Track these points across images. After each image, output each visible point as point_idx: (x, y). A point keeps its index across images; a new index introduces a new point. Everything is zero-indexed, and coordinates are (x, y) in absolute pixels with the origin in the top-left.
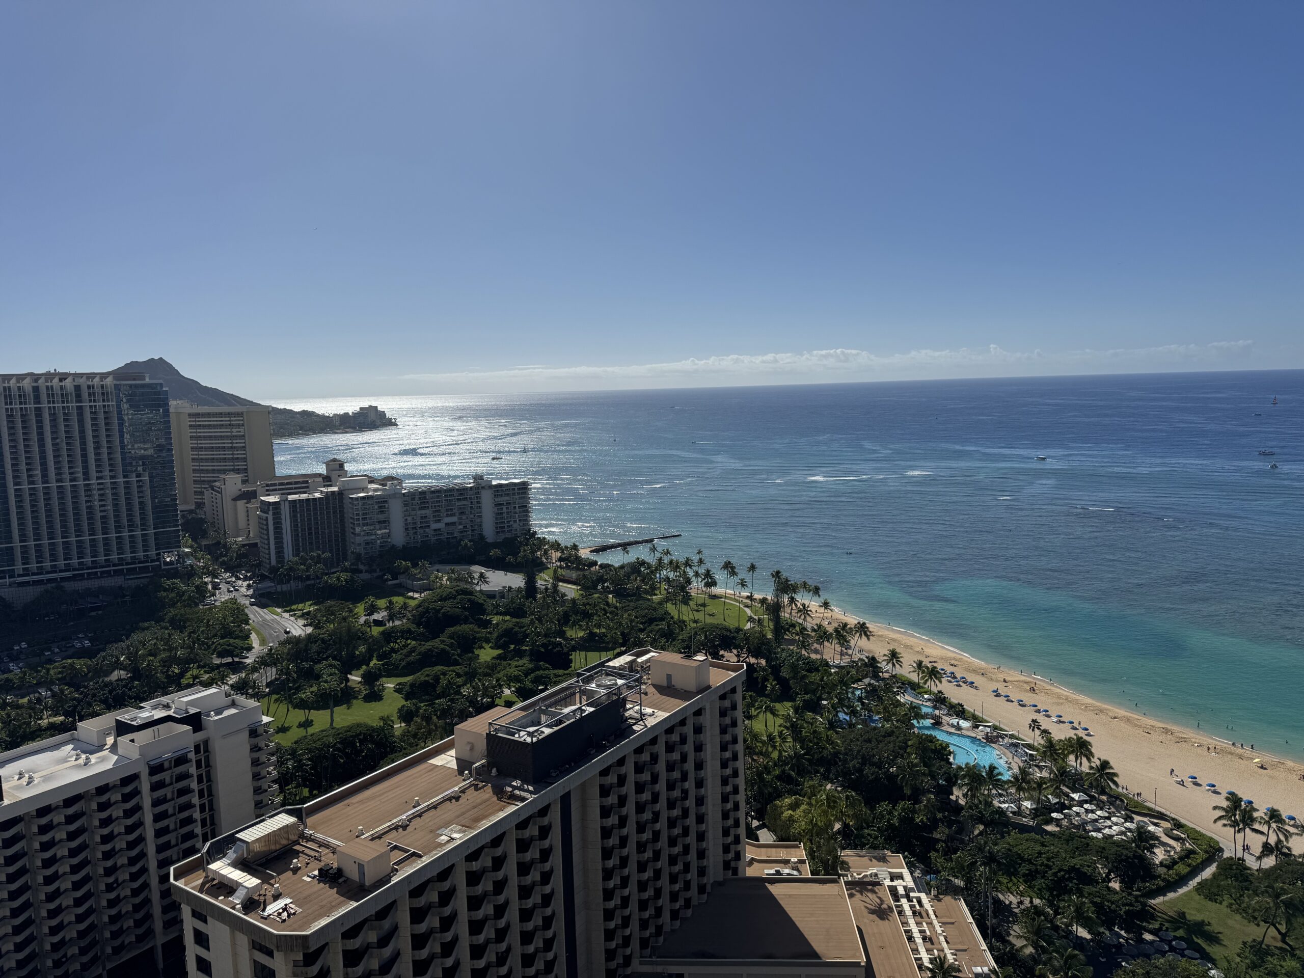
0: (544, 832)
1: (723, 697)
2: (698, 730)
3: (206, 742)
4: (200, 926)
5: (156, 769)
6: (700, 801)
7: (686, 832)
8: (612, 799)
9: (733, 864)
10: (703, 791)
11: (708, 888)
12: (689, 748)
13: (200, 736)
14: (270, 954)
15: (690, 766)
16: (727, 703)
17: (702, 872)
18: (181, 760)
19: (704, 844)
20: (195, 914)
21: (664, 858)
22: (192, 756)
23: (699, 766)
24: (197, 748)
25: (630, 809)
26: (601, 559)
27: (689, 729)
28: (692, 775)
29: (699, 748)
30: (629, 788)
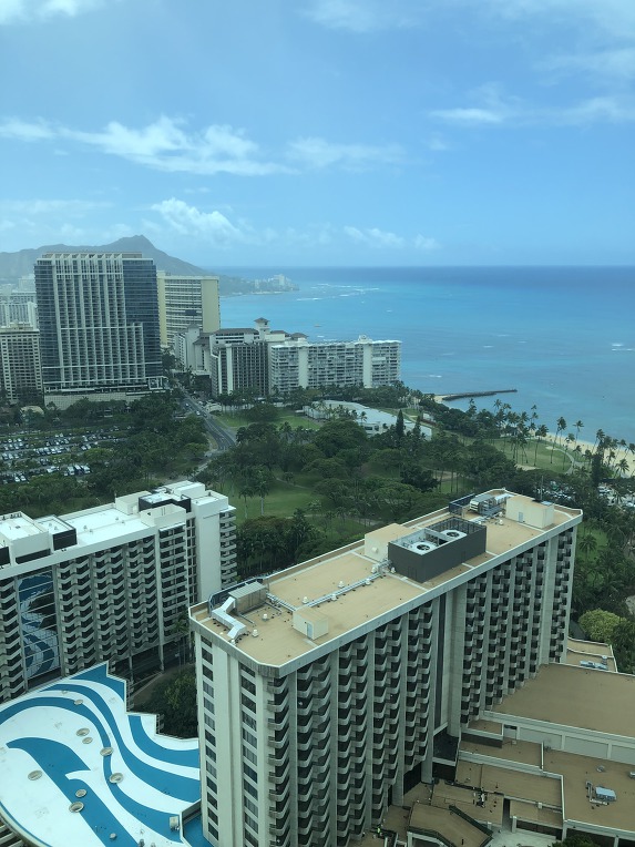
0: (428, 618)
1: (562, 534)
2: (541, 557)
3: (193, 519)
4: (207, 648)
5: (164, 534)
6: (537, 607)
7: (525, 628)
8: (475, 600)
9: (556, 654)
10: (540, 600)
11: (537, 668)
12: (533, 569)
13: (190, 515)
14: (253, 674)
15: (532, 582)
16: (565, 539)
17: (534, 657)
18: (178, 530)
19: (538, 638)
20: (203, 639)
21: (508, 644)
22: (185, 528)
23: (539, 582)
24: (188, 522)
25: (486, 608)
26: (451, 406)
27: (534, 556)
28: (533, 588)
29: (540, 570)
30: (487, 594)
